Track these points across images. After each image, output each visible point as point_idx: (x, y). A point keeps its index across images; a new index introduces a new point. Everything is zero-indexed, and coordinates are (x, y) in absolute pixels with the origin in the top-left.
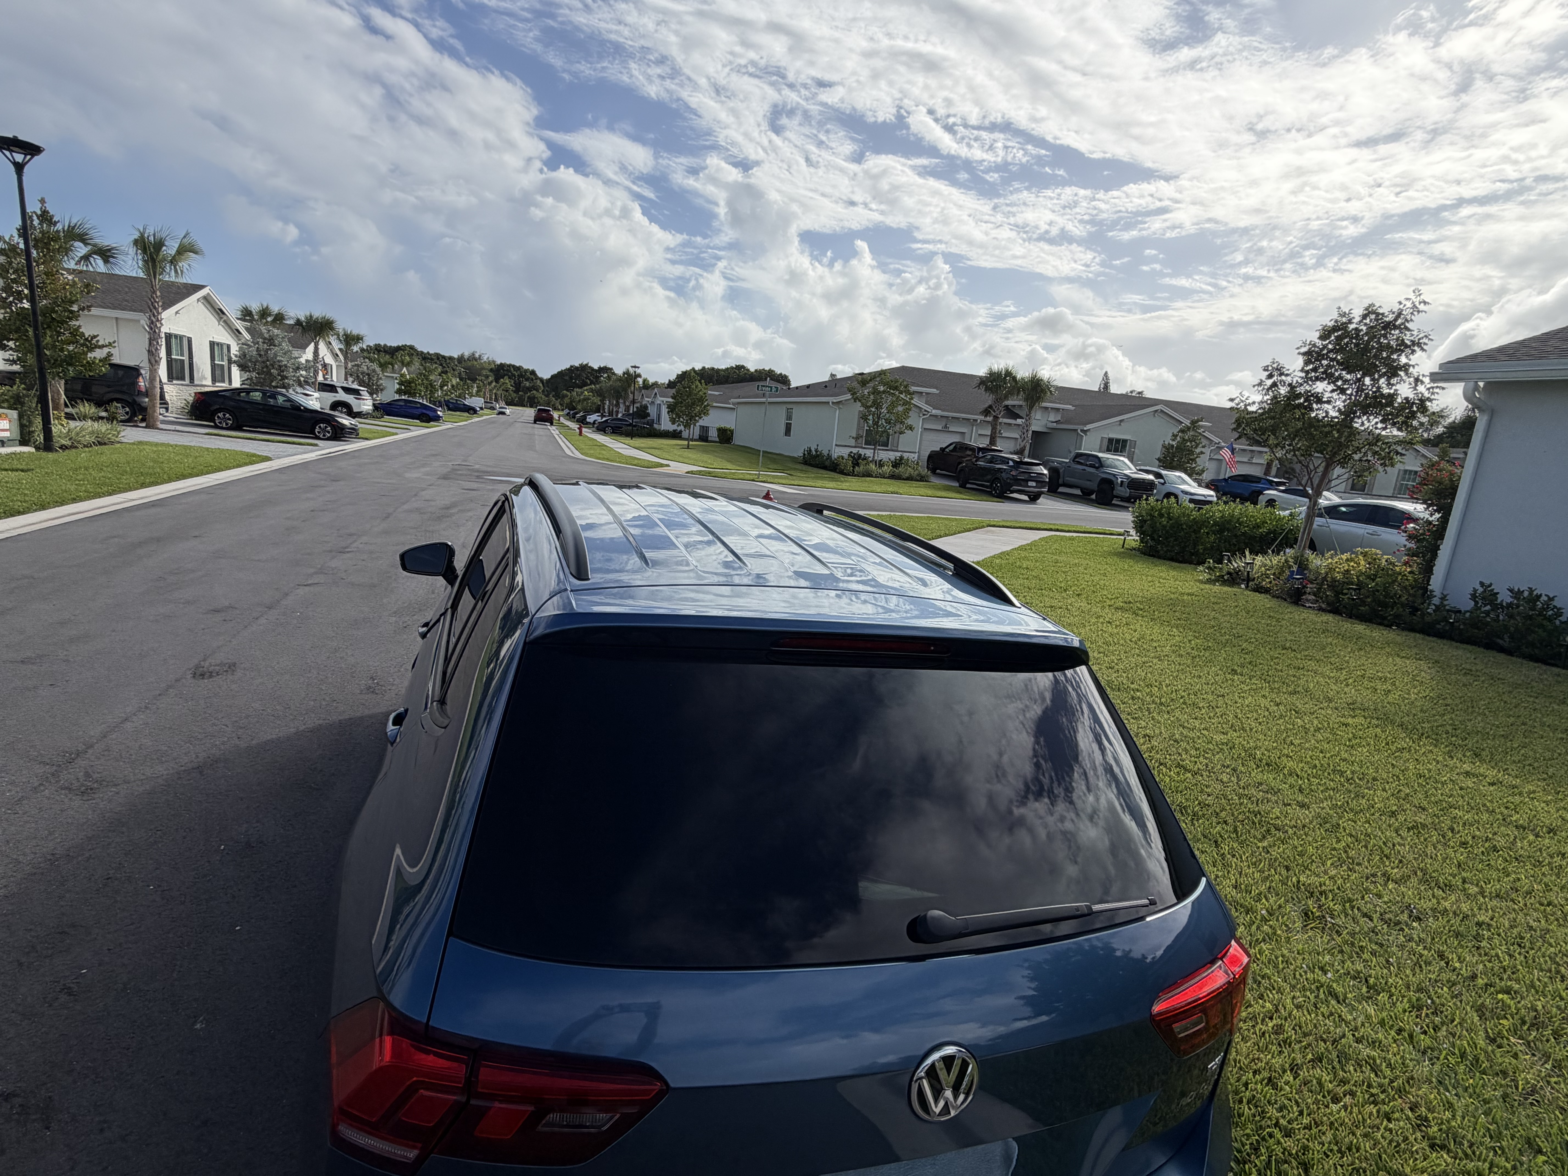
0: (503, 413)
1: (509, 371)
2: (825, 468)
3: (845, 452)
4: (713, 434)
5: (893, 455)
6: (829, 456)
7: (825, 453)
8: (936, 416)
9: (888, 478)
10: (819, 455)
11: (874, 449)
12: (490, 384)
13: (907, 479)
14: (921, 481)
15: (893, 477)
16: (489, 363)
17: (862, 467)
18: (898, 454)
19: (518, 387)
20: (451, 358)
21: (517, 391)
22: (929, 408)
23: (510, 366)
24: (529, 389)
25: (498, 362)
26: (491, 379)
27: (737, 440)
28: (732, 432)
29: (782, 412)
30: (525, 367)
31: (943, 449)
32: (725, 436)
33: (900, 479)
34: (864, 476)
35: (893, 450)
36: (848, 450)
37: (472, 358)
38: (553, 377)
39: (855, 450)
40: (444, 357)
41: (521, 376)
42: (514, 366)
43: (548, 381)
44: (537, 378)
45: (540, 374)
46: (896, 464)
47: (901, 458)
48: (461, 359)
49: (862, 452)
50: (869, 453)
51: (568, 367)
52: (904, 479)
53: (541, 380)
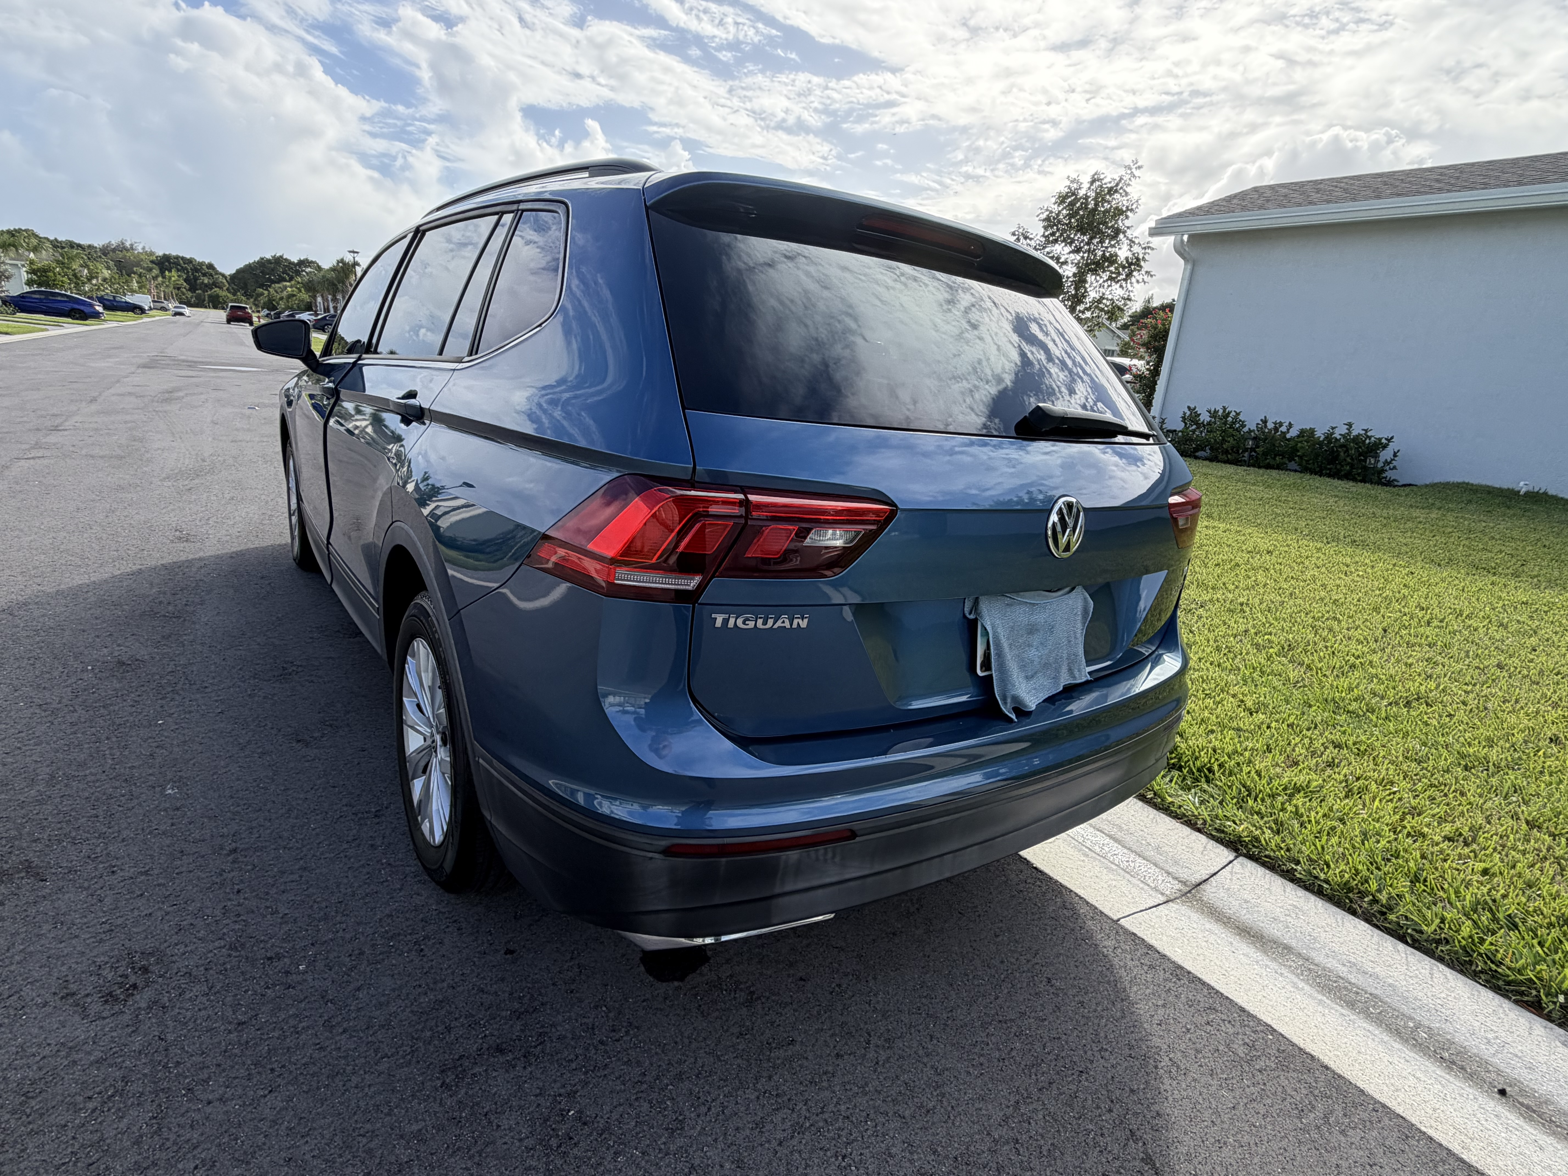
0: (180, 315)
1: (177, 264)
12: (154, 279)
16: (147, 254)
19: (193, 284)
20: (91, 248)
21: (192, 289)
23: (177, 257)
24: (209, 287)
25: (160, 253)
26: (154, 273)
30: (199, 260)
37: (122, 247)
38: (239, 272)
40: (80, 246)
41: (194, 270)
42: (182, 258)
43: (233, 277)
44: (217, 273)
45: (220, 269)
48: (106, 249)
51: (257, 259)
53: (224, 276)
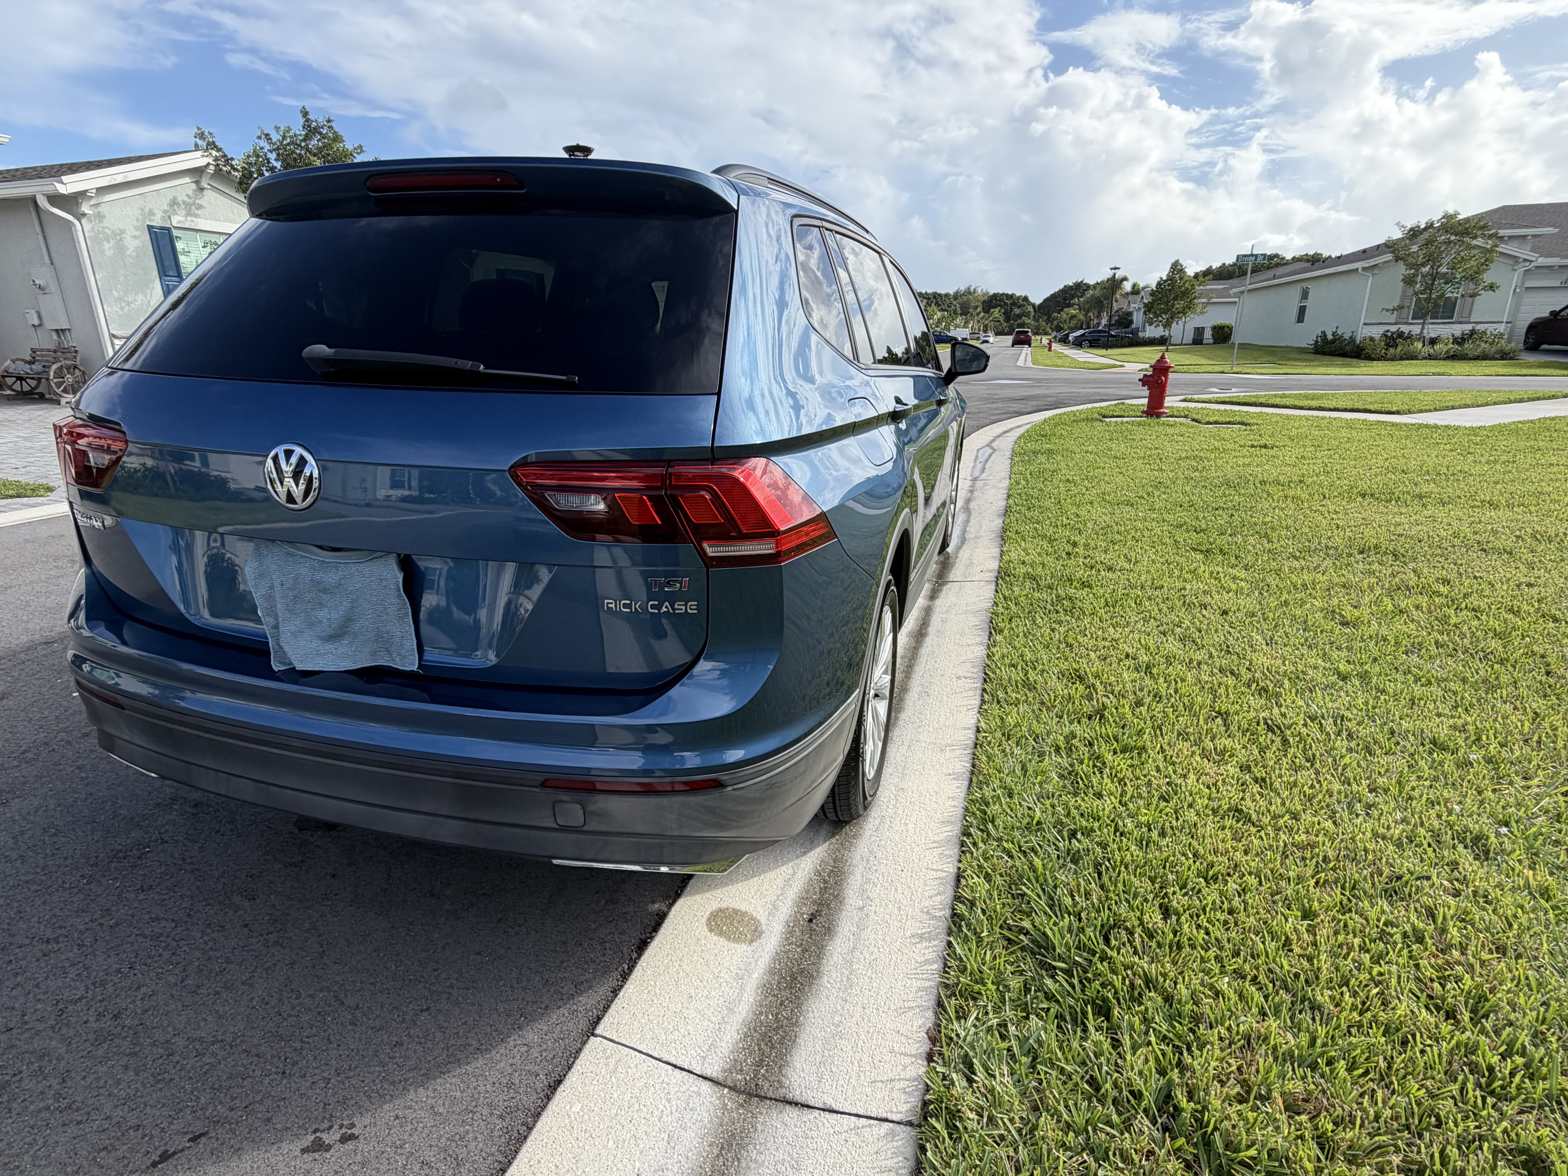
0: (987, 342)
1: (1001, 300)
2: (1344, 355)
3: (1377, 332)
4: (1208, 335)
5: (1458, 330)
6: (1352, 339)
7: (1347, 336)
8: (1550, 267)
9: (1444, 359)
10: (1337, 338)
11: (1423, 324)
12: (978, 314)
13: (1477, 358)
14: (1502, 358)
15: (1453, 357)
16: (984, 295)
17: (1399, 348)
18: (1469, 327)
19: (1008, 316)
20: (947, 295)
21: (1007, 320)
22: (1532, 256)
23: (1003, 294)
24: (1019, 316)
25: (992, 293)
26: (979, 309)
27: (1237, 338)
28: (1230, 328)
29: (1295, 293)
30: (1018, 294)
31: (1553, 313)
32: (1222, 335)
33: (1465, 359)
34: (1402, 359)
35: (1460, 323)
36: (1381, 329)
37: (968, 292)
38: (1046, 300)
39: (1394, 328)
40: (940, 295)
41: (1014, 304)
42: (1007, 295)
43: (1041, 305)
44: (1029, 303)
45: (1032, 300)
46: (1460, 341)
47: (1473, 332)
48: (956, 296)
49: (1405, 329)
50: (1416, 330)
51: (1062, 287)
52: (1471, 359)
53: (1033, 305)
